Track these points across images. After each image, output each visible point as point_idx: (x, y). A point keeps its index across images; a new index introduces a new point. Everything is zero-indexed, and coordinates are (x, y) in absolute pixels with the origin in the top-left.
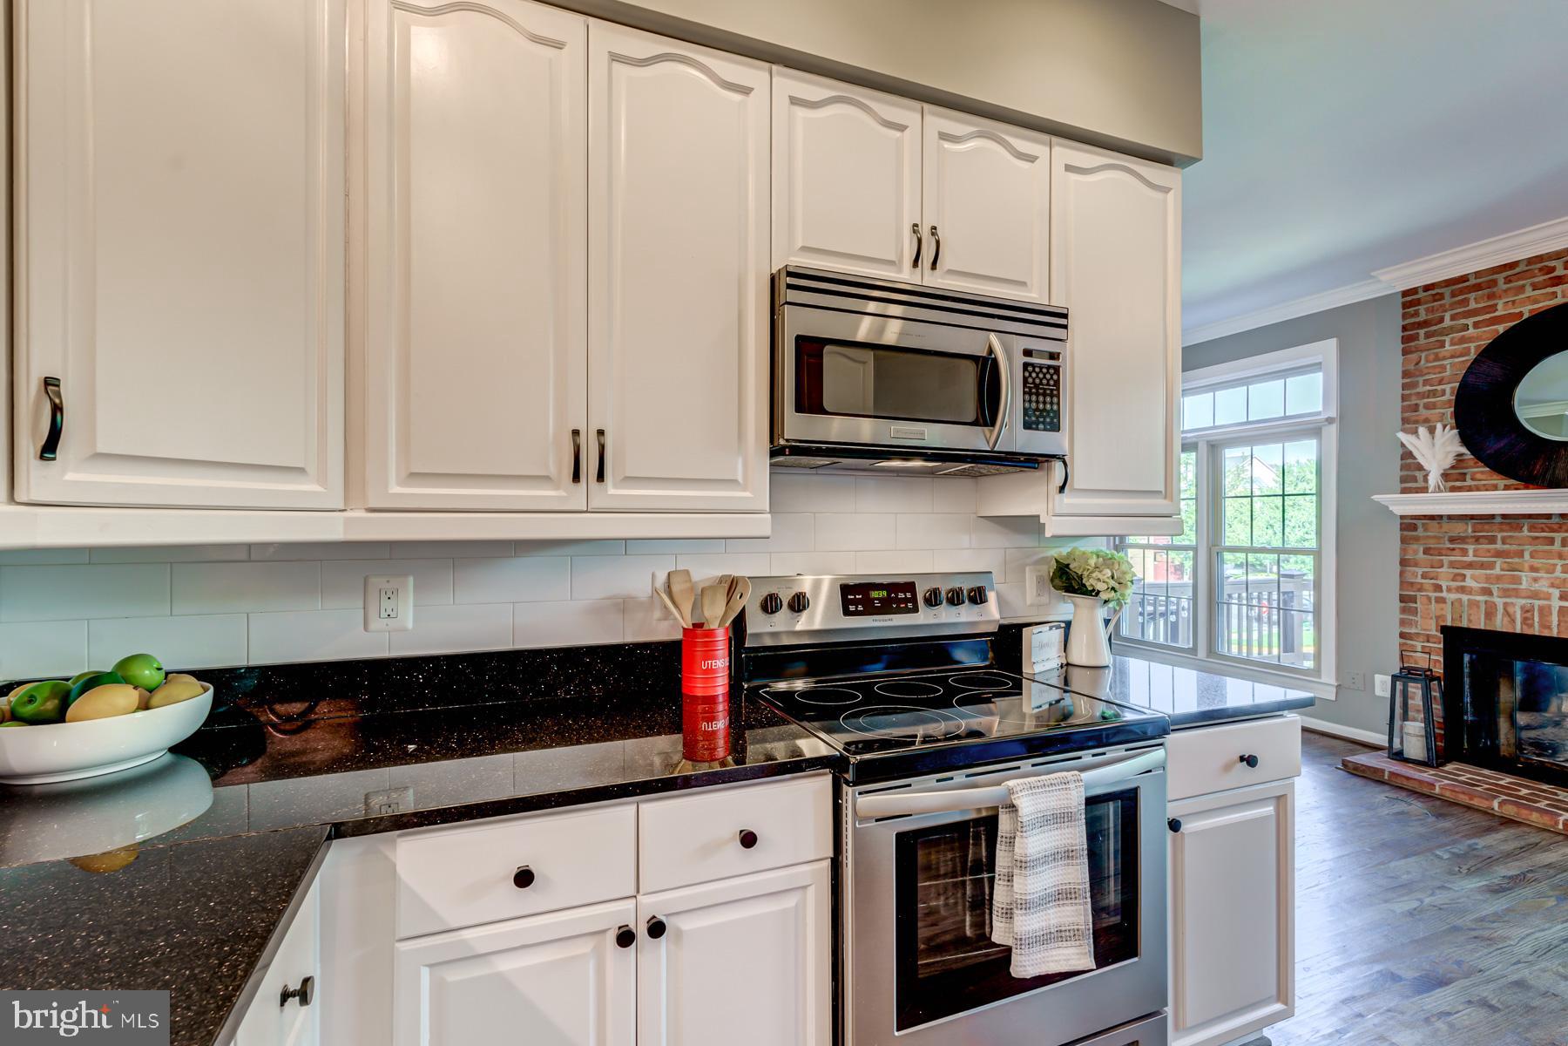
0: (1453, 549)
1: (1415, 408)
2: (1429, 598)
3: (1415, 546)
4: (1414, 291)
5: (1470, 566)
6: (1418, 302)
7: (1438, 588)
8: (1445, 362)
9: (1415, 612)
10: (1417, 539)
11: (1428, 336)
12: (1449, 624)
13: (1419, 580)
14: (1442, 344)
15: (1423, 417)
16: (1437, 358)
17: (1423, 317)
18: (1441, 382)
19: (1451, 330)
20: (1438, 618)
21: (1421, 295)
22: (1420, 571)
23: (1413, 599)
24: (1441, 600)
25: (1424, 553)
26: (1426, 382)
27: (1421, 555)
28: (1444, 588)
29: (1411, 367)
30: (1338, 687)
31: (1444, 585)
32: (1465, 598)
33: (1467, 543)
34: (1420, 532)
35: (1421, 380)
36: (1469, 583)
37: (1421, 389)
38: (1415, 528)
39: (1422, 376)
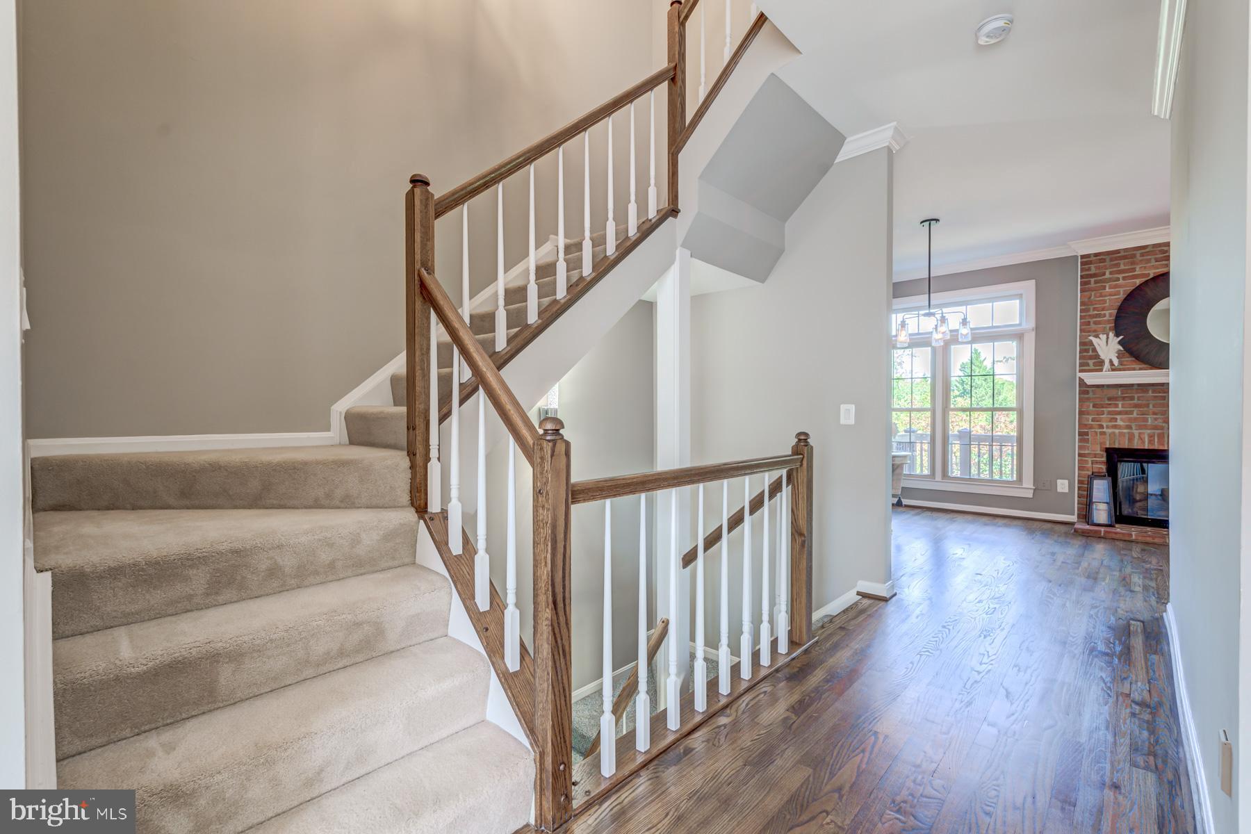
0: (1110, 404)
1: (1089, 323)
2: (1096, 433)
3: (1088, 403)
4: (1088, 256)
5: (1120, 413)
6: (1091, 263)
7: (1101, 427)
8: (1106, 298)
9: (1087, 441)
10: (1088, 399)
11: (1096, 282)
12: (1108, 446)
13: (1090, 422)
14: (1104, 288)
15: (1093, 329)
16: (1101, 296)
17: (1093, 271)
18: (1103, 310)
19: (1110, 280)
20: (1101, 444)
21: (1093, 258)
22: (1091, 417)
23: (1087, 434)
24: (1104, 433)
25: (1093, 407)
26: (1095, 309)
27: (1091, 408)
28: (1105, 426)
29: (1086, 300)
30: (1035, 490)
31: (1105, 425)
32: (1117, 431)
33: (1118, 401)
34: (1091, 395)
35: (1091, 307)
36: (1120, 423)
37: (1092, 312)
38: (1087, 392)
39: (1093, 305)
